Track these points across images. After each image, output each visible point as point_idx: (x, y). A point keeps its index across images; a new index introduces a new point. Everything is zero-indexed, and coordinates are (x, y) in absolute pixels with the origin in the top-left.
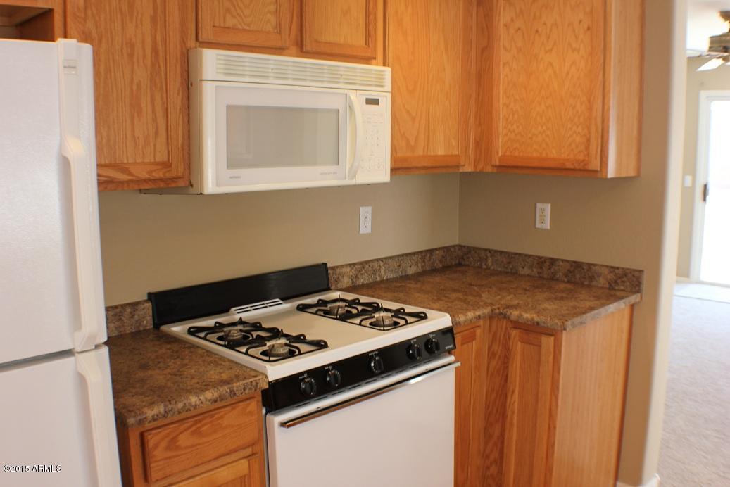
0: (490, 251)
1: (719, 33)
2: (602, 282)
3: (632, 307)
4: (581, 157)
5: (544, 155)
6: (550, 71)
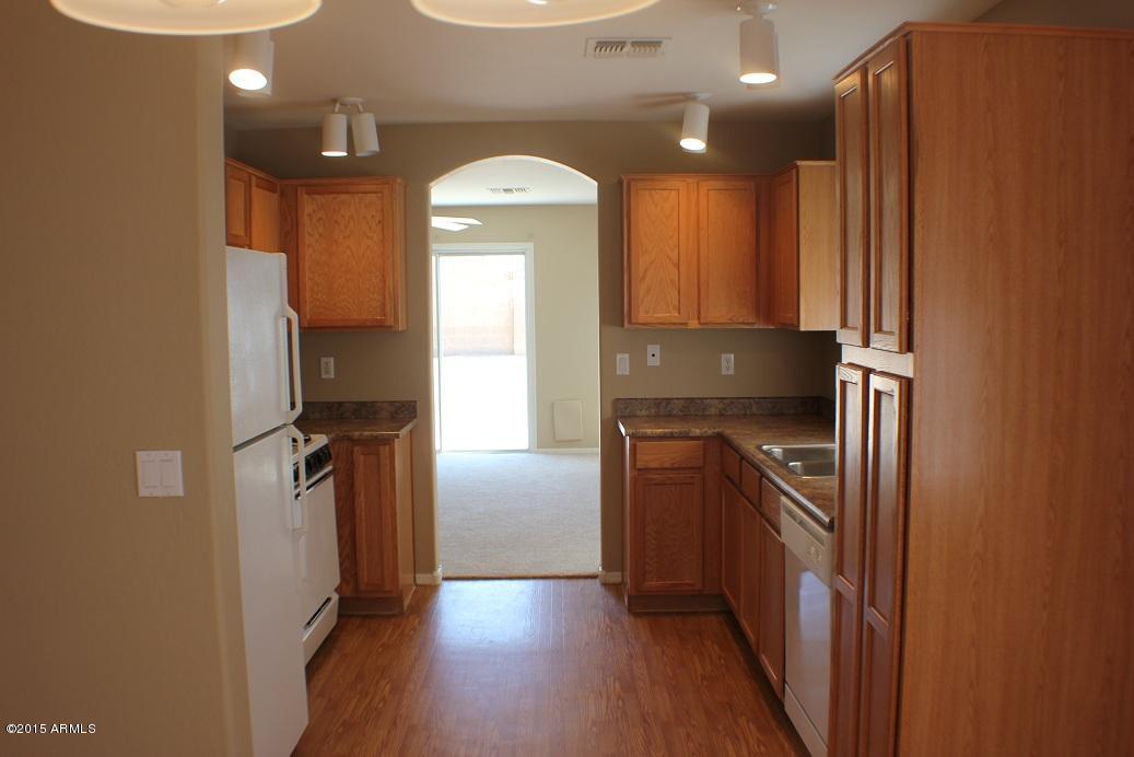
2: (385, 413)
4: (378, 317)
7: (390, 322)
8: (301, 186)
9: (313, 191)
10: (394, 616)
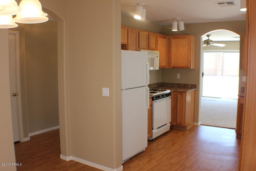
0: (168, 83)
1: (206, 39)
2: (189, 87)
3: (195, 90)
4: (187, 65)
5: (180, 65)
6: (181, 51)
7: (189, 67)
8: (172, 37)
9: (175, 38)
10: (184, 130)
